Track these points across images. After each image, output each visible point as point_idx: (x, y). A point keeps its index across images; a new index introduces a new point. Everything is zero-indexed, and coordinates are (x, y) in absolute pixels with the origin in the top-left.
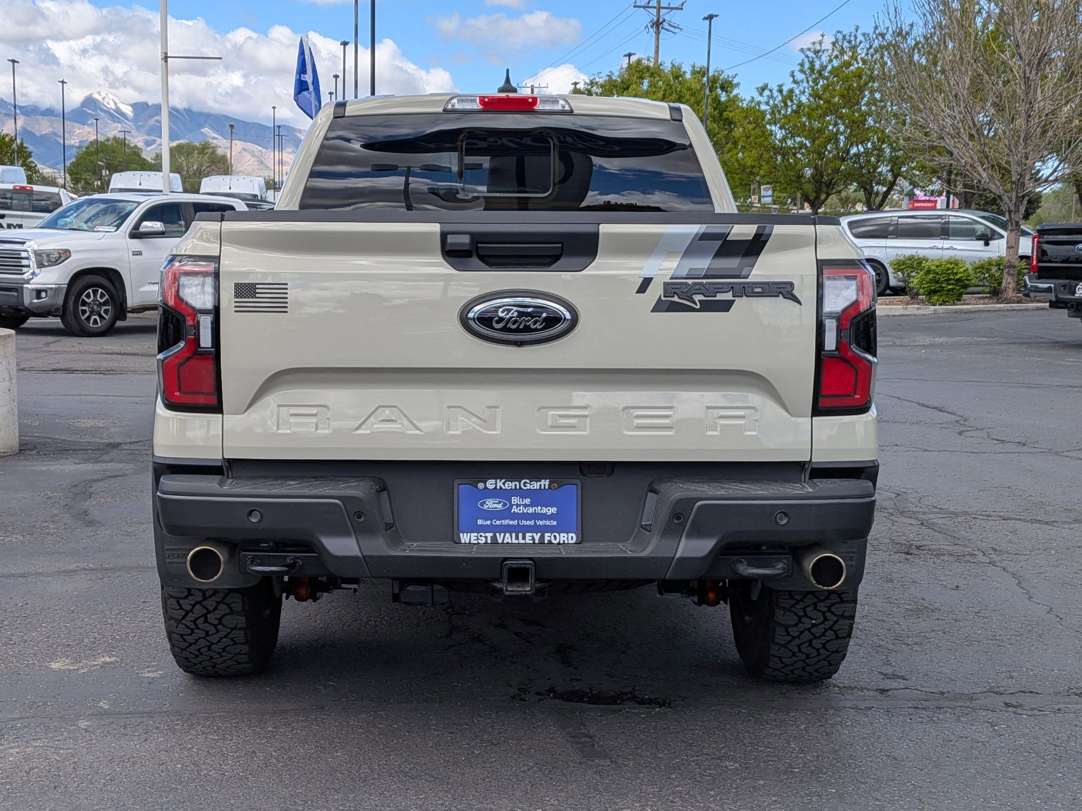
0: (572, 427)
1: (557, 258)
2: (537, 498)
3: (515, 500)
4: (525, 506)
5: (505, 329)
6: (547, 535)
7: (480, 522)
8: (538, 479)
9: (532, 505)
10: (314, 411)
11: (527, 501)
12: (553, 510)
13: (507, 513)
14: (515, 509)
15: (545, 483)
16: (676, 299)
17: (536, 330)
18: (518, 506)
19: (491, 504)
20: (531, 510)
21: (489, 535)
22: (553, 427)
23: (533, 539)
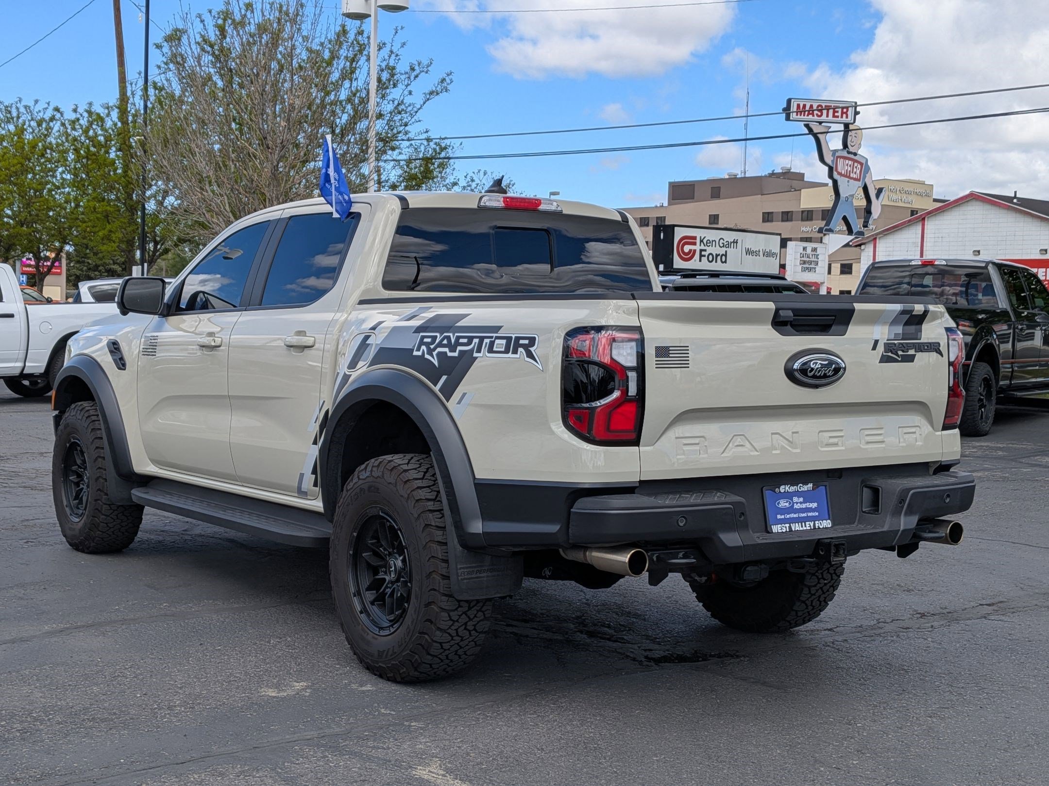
0: (836, 444)
1: (830, 326)
2: (807, 497)
3: (795, 499)
4: (801, 503)
5: (814, 377)
6: (817, 522)
7: (779, 517)
8: (806, 483)
9: (804, 502)
10: (696, 441)
11: (801, 499)
12: (814, 505)
13: (791, 510)
14: (796, 506)
15: (810, 485)
16: (890, 354)
17: (829, 376)
18: (797, 503)
19: (783, 504)
20: (804, 506)
21: (787, 525)
22: (828, 445)
23: (810, 526)
